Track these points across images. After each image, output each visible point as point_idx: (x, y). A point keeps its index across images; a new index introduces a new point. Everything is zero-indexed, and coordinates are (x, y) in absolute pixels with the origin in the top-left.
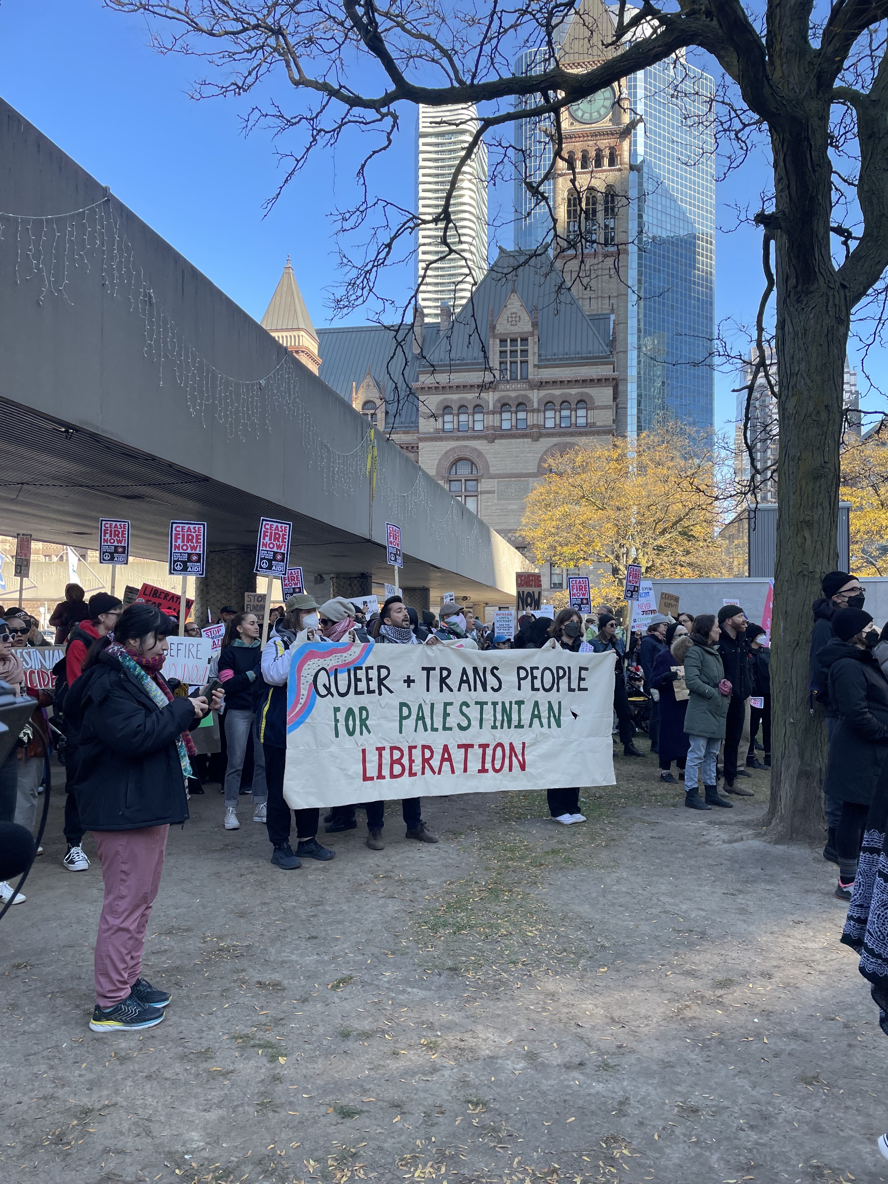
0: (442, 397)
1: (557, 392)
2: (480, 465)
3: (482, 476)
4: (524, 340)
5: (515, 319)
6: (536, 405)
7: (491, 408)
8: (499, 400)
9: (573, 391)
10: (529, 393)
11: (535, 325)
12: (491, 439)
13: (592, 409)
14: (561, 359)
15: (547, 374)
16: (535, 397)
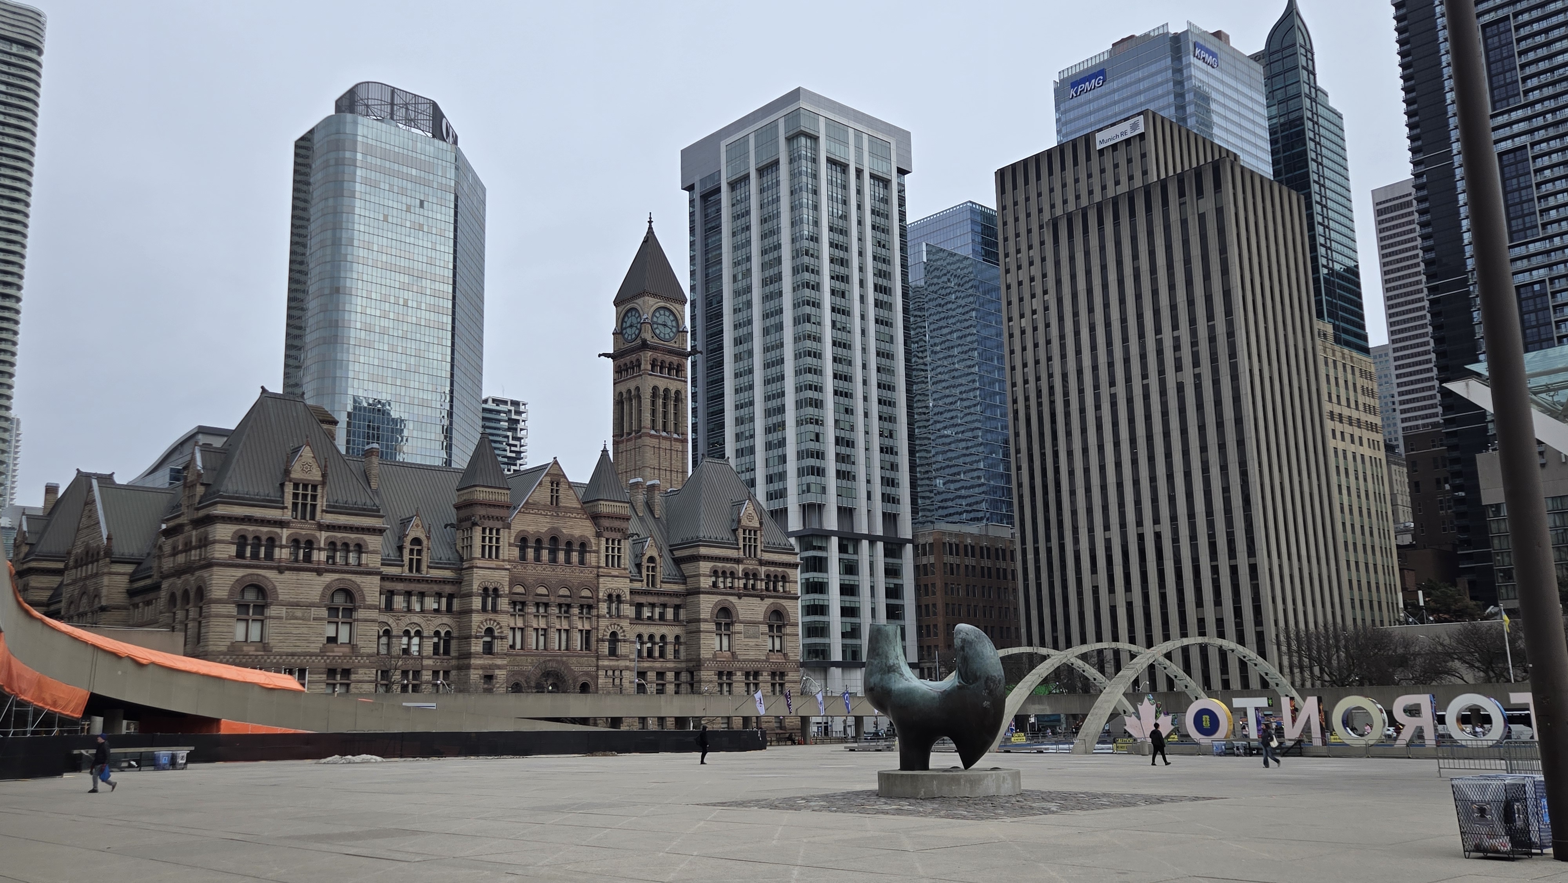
0: (712, 564)
1: (772, 569)
2: (734, 615)
3: (735, 622)
4: (755, 532)
5: (750, 518)
6: (763, 577)
7: (740, 575)
8: (743, 570)
9: (780, 570)
10: (759, 568)
11: (761, 524)
12: (740, 596)
13: (789, 582)
14: (772, 548)
15: (767, 556)
16: (763, 570)
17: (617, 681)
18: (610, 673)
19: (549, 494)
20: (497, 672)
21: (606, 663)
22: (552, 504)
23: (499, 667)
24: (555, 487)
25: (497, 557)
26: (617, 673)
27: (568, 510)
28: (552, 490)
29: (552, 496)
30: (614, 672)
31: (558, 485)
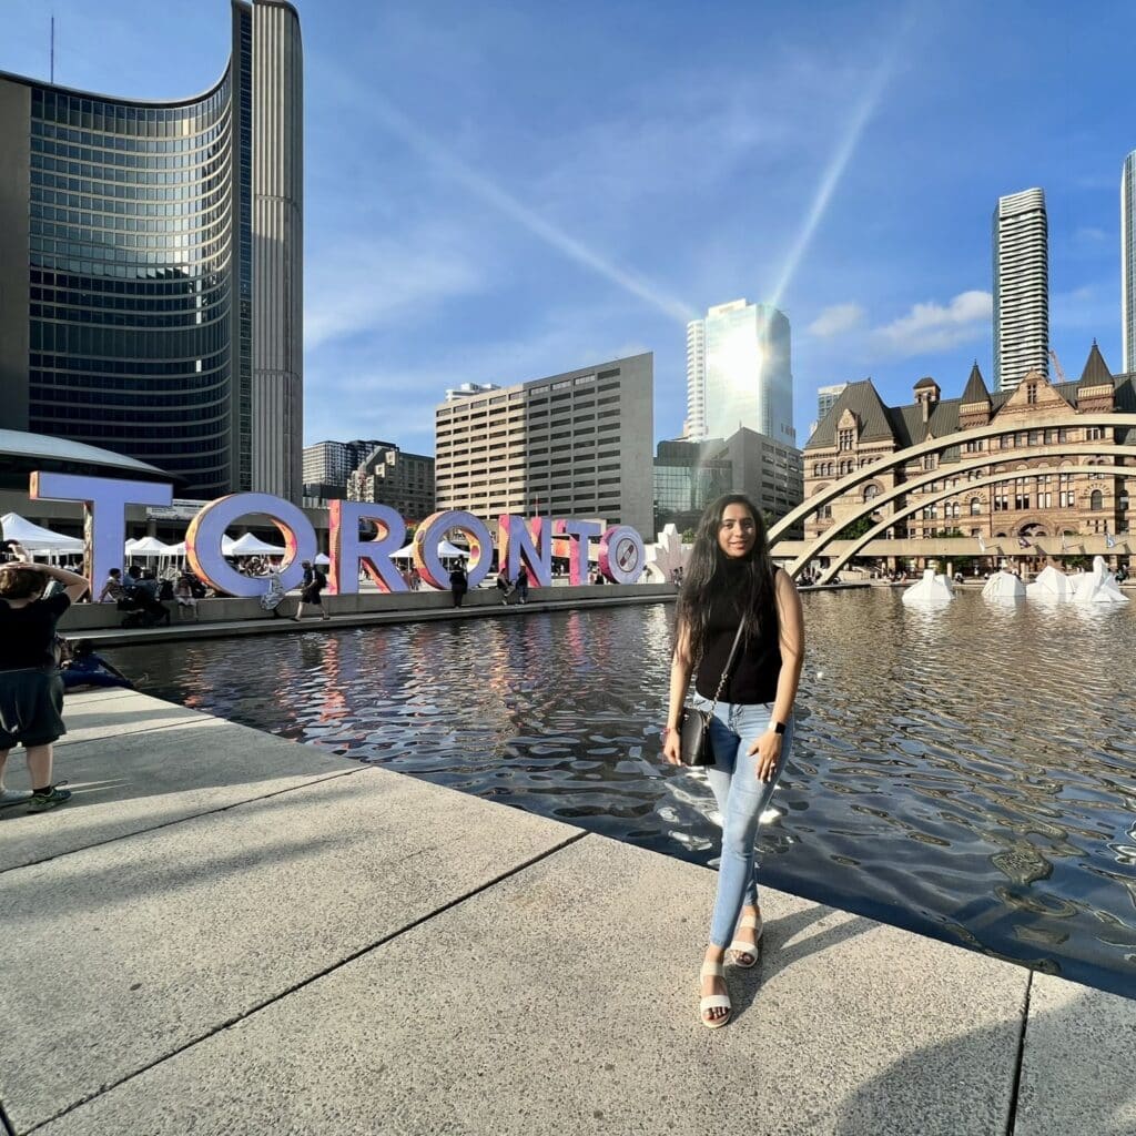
17: (1101, 529)
18: (1093, 522)
19: (1026, 396)
20: (982, 526)
21: (1088, 515)
22: (1029, 402)
23: (983, 523)
24: (1032, 389)
25: (980, 449)
26: (1101, 522)
27: (1044, 404)
28: (1029, 392)
29: (1029, 397)
30: (1097, 522)
31: (1034, 387)
